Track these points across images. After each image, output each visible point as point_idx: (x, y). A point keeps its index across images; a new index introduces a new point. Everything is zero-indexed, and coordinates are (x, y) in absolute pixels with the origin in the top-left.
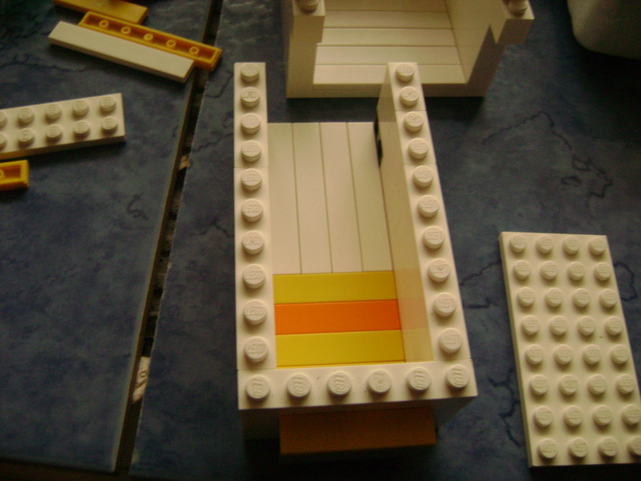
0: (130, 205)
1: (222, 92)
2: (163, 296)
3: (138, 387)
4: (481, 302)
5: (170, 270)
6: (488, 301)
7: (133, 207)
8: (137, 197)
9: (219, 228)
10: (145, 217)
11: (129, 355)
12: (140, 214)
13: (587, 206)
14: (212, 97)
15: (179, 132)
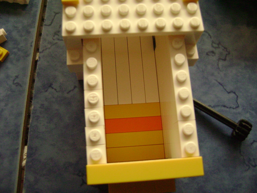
0: (14, 80)
1: (52, 23)
2: (30, 121)
3: (24, 160)
5: (33, 109)
7: (15, 82)
8: (17, 77)
9: (53, 88)
10: (21, 86)
11: (18, 148)
12: (18, 84)
13: (218, 65)
14: (47, 26)
15: (34, 44)
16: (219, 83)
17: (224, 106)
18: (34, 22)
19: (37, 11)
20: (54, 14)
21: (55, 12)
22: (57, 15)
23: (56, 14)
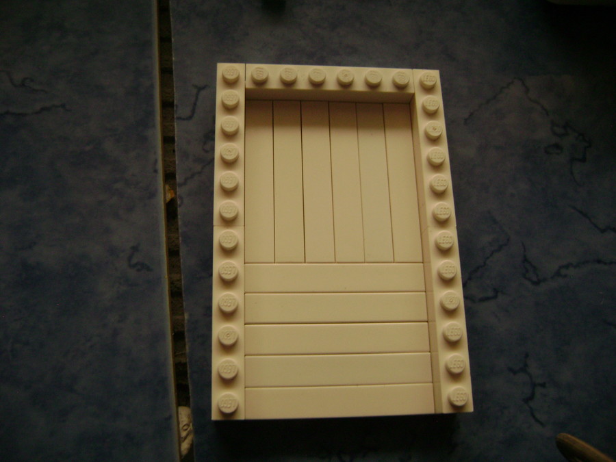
0: (130, 258)
1: (193, 111)
3: (183, 441)
4: (490, 294)
5: (189, 320)
6: (496, 291)
7: (134, 261)
8: (135, 249)
12: (142, 267)
13: (572, 173)
14: (184, 119)
15: (160, 166)
16: (580, 212)
17: (599, 262)
18: (151, 114)
19: (152, 86)
20: (194, 91)
21: (195, 86)
22: (203, 93)
23: (200, 89)
